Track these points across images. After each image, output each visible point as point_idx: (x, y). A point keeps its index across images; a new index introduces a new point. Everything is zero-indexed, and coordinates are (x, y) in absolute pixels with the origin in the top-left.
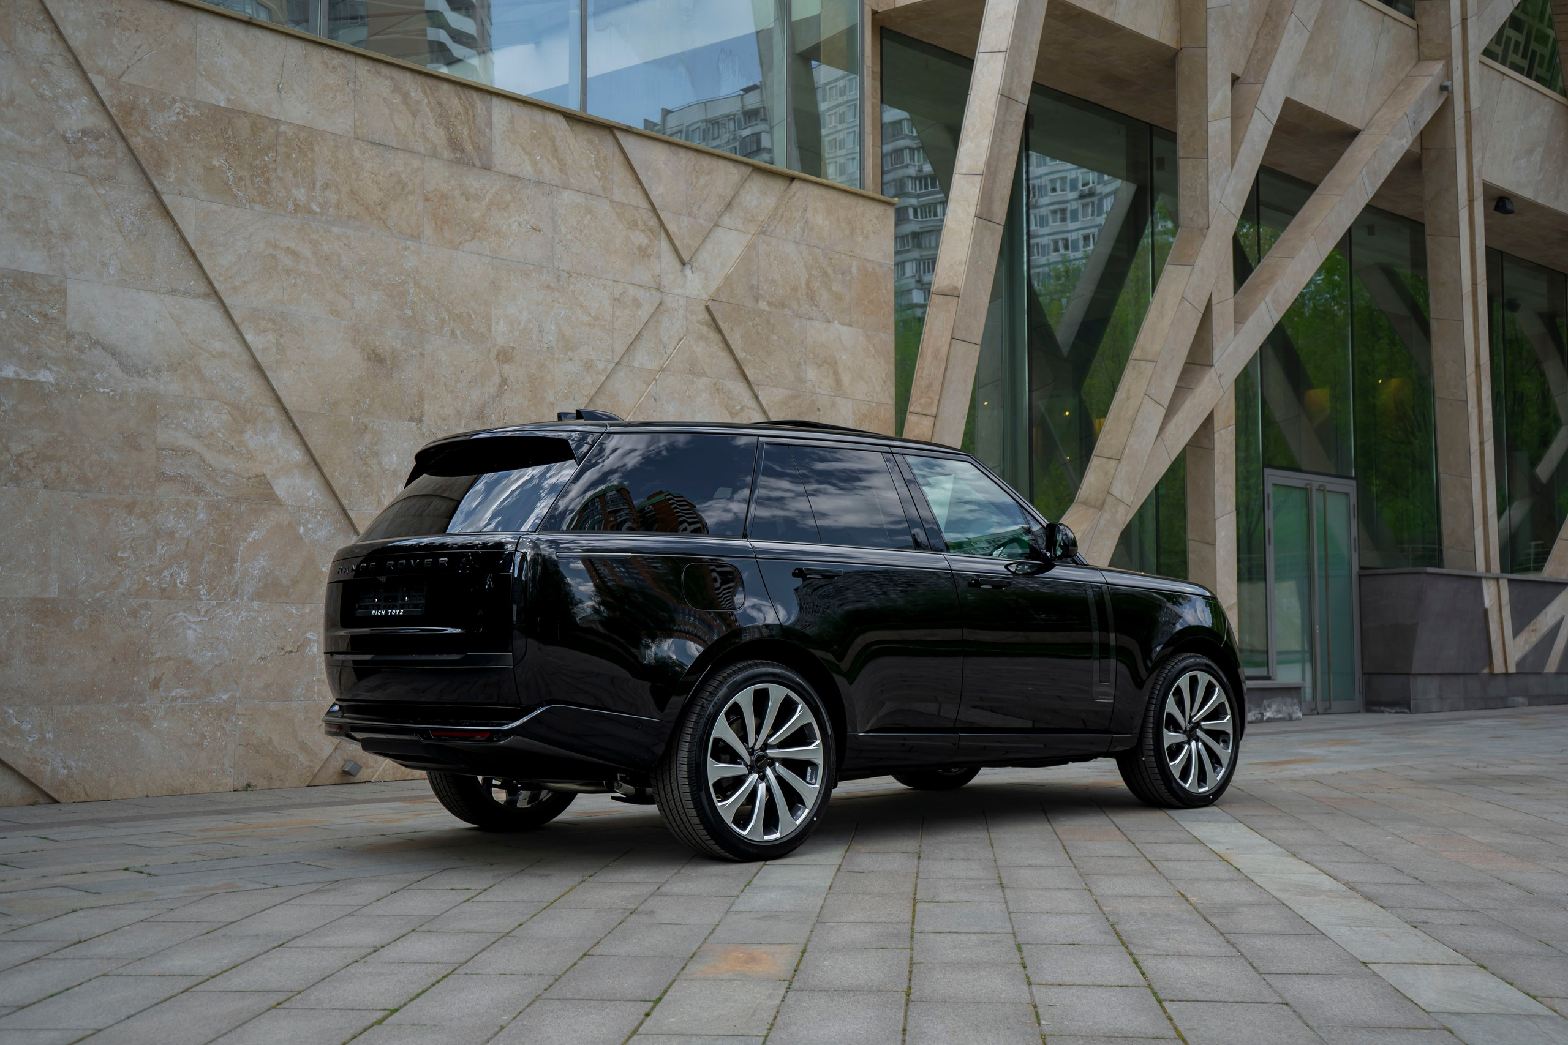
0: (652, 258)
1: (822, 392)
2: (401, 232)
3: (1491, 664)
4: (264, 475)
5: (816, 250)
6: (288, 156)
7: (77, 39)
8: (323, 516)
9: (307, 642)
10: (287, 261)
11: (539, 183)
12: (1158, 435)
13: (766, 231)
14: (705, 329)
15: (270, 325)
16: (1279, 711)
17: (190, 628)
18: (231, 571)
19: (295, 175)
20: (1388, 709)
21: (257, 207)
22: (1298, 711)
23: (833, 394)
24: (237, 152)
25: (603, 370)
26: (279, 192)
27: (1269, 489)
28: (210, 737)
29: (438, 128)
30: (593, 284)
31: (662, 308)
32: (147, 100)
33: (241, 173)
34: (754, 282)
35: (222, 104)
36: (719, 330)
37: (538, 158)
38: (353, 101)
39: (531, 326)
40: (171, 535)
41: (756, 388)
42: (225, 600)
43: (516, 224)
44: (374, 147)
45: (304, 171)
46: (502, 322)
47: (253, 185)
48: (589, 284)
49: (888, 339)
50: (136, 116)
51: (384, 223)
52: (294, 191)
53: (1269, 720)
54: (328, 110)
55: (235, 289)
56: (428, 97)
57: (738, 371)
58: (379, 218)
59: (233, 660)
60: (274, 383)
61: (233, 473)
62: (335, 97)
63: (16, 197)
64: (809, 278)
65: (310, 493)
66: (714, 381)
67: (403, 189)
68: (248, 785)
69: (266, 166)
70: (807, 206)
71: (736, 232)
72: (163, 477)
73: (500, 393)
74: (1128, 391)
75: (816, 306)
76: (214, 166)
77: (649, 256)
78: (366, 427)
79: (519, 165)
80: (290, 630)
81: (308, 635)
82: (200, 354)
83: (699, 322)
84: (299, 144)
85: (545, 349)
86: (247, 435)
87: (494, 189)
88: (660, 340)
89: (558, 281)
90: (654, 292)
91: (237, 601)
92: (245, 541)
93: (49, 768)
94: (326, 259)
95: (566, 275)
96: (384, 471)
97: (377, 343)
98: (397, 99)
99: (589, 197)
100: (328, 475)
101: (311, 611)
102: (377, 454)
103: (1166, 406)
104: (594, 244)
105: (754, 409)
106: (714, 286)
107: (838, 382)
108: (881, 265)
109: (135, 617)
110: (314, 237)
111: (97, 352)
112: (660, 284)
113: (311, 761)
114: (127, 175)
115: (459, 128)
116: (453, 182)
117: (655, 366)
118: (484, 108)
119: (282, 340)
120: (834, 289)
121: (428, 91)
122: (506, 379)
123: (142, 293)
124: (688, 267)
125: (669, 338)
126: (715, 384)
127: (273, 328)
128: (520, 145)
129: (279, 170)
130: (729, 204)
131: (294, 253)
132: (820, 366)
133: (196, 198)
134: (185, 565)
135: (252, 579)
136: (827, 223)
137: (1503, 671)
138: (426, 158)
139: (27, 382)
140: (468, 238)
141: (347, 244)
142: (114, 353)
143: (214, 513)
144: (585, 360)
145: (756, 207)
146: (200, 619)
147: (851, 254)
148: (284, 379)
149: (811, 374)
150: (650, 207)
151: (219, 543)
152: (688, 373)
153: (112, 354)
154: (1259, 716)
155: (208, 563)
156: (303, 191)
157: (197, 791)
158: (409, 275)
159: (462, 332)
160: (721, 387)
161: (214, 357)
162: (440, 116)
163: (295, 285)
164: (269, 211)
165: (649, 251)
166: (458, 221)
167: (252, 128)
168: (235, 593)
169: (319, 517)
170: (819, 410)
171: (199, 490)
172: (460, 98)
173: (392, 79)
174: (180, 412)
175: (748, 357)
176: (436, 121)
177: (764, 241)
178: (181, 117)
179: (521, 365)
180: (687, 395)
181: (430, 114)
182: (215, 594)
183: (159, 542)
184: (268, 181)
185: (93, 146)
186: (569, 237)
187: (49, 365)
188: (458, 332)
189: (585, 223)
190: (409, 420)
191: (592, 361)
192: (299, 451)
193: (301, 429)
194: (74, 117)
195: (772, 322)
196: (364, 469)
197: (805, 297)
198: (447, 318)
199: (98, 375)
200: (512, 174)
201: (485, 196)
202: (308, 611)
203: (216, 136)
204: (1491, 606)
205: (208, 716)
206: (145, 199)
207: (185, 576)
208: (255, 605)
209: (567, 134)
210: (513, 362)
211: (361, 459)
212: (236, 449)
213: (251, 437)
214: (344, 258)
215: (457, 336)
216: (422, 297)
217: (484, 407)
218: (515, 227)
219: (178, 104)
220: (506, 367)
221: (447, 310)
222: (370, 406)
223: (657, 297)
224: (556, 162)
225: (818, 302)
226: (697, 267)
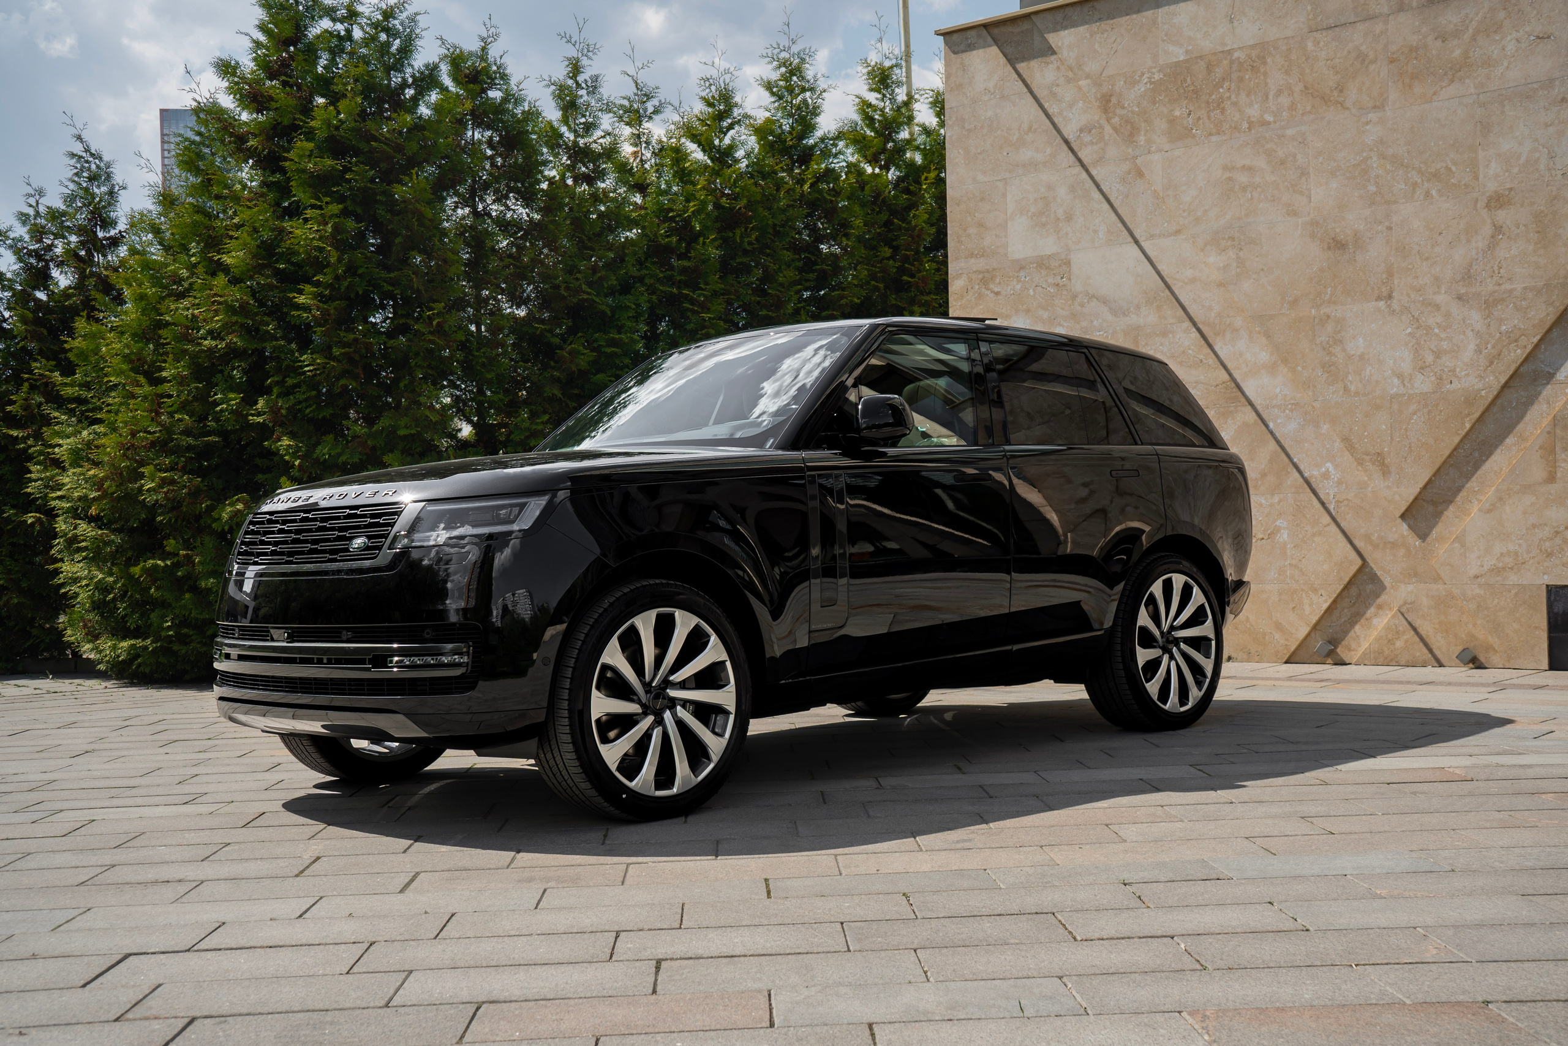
2: (1361, 108)
6: (1241, 79)
7: (1070, 56)
8: (1291, 410)
9: (1278, 530)
10: (1243, 178)
19: (1248, 95)
21: (1214, 139)
24: (1195, 96)
26: (1234, 116)
32: (1122, 83)
33: (1200, 113)
39: (1537, 155)
43: (1514, 41)
44: (1330, 32)
45: (1257, 87)
46: (1493, 165)
47: (1210, 120)
50: (1114, 100)
51: (1342, 105)
52: (1247, 110)
54: (1280, 17)
58: (1336, 103)
63: (1036, 200)
65: (1278, 390)
67: (1363, 61)
69: (1221, 97)
73: (1493, 245)
76: (1176, 117)
78: (1328, 317)
81: (1278, 523)
84: (1251, 63)
85: (1559, 177)
94: (1282, 164)
96: (1350, 357)
97: (1338, 230)
101: (1279, 502)
102: (1341, 341)
110: (1269, 146)
111: (1094, 303)
113: (1287, 640)
116: (1424, 29)
119: (1241, 254)
122: (1502, 227)
127: (1231, 245)
129: (1233, 96)
131: (1249, 169)
133: (1161, 151)
138: (1391, 16)
140: (1444, 84)
141: (1302, 141)
142: (1104, 301)
148: (1244, 289)
153: (1104, 303)
156: (1256, 106)
158: (1371, 150)
159: (1439, 190)
163: (1252, 199)
164: (1224, 138)
166: (1432, 69)
167: (1208, 67)
169: (1287, 411)
174: (1156, 339)
178: (1148, 85)
179: (1522, 205)
184: (1223, 111)
185: (1089, 138)
187: (1061, 322)
188: (1434, 192)
190: (1376, 300)
192: (1268, 351)
196: (1327, 358)
198: (1419, 181)
199: (1095, 323)
201: (1467, 28)
202: (1276, 501)
203: (1177, 89)
206: (1126, 166)
210: (1510, 204)
211: (1324, 349)
212: (1204, 361)
213: (1221, 348)
214: (1299, 156)
215: (1432, 196)
216: (1388, 167)
217: (1471, 265)
218: (1511, 47)
219: (1146, 75)
220: (1502, 215)
221: (1420, 172)
222: (1332, 295)
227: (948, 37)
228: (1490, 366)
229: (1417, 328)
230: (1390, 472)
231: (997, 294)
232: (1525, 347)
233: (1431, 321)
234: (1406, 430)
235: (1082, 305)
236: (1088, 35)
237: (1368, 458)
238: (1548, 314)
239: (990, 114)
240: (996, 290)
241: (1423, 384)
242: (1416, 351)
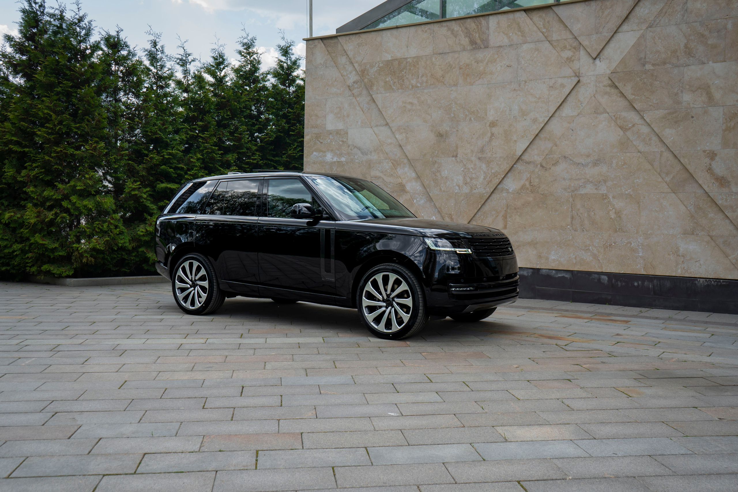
0: (575, 62)
1: (695, 106)
2: (450, 85)
4: (403, 183)
5: (694, 24)
6: (410, 69)
7: (351, 54)
8: (422, 196)
10: (409, 107)
11: (511, 45)
13: (653, 25)
14: (608, 89)
15: (404, 131)
19: (412, 76)
21: (400, 91)
23: (705, 106)
24: (394, 74)
25: (543, 121)
26: (407, 83)
29: (466, 38)
30: (538, 83)
31: (580, 85)
32: (369, 66)
33: (395, 80)
34: (642, 55)
35: (390, 59)
36: (616, 87)
37: (511, 34)
38: (433, 41)
39: (506, 109)
41: (642, 113)
43: (500, 66)
44: (440, 55)
45: (415, 73)
46: (492, 110)
47: (399, 83)
48: (536, 83)
50: (366, 72)
52: (412, 81)
54: (424, 47)
55: (392, 121)
56: (461, 28)
57: (629, 106)
58: (442, 82)
60: (405, 151)
61: (393, 183)
62: (426, 42)
63: (337, 108)
64: (688, 42)
65: (418, 188)
66: (614, 114)
67: (451, 67)
69: (403, 75)
71: (632, 32)
73: (491, 140)
75: (693, 57)
76: (387, 81)
77: (573, 61)
78: (436, 162)
79: (502, 41)
83: (604, 86)
84: (414, 64)
85: (512, 118)
86: (398, 170)
87: (489, 55)
88: (579, 100)
89: (520, 86)
90: (573, 78)
94: (423, 103)
95: (524, 82)
96: (442, 177)
97: (440, 130)
98: (449, 33)
99: (537, 43)
100: (422, 181)
102: (440, 171)
104: (539, 64)
105: (642, 125)
106: (614, 65)
107: (710, 97)
110: (418, 95)
111: (356, 149)
112: (578, 73)
114: (364, 92)
115: (475, 35)
116: (471, 58)
117: (575, 114)
118: (485, 22)
119: (407, 135)
120: (709, 42)
121: (462, 25)
122: (494, 134)
123: (367, 129)
124: (597, 61)
125: (584, 98)
128: (502, 32)
129: (407, 75)
130: (627, 17)
131: (411, 103)
132: (694, 91)
133: (381, 93)
138: (461, 52)
139: (339, 162)
140: (477, 79)
141: (430, 95)
142: (359, 149)
144: (533, 119)
145: (648, 14)
147: (727, 17)
148: (408, 149)
149: (687, 97)
150: (573, 37)
152: (594, 114)
156: (415, 80)
158: (453, 101)
159: (474, 118)
160: (618, 117)
161: (387, 145)
162: (466, 33)
163: (412, 115)
164: (404, 91)
165: (573, 58)
166: (473, 73)
167: (399, 64)
170: (693, 117)
172: (475, 23)
173: (447, 26)
174: (377, 165)
175: (636, 97)
176: (465, 36)
177: (650, 31)
178: (378, 68)
179: (501, 127)
180: (593, 124)
181: (462, 34)
184: (403, 81)
185: (356, 86)
186: (526, 65)
187: (344, 156)
188: (472, 119)
189: (535, 56)
190: (452, 157)
191: (537, 118)
192: (414, 173)
193: (414, 166)
194: (351, 79)
195: (655, 74)
196: (435, 177)
197: (683, 54)
198: (468, 114)
199: (356, 157)
200: (498, 46)
201: (485, 59)
203: (388, 70)
206: (369, 98)
209: (526, 18)
210: (497, 126)
211: (434, 174)
212: (394, 175)
214: (428, 100)
216: (458, 108)
217: (483, 147)
218: (499, 68)
219: (377, 64)
220: (494, 129)
221: (468, 111)
222: (437, 154)
223: (576, 80)
224: (520, 33)
225: (695, 54)
226: (604, 58)
227: (308, 42)
228: (488, 185)
229: (465, 169)
231: (321, 143)
232: (500, 179)
233: (470, 166)
234: (460, 206)
235: (351, 150)
236: (357, 47)
237: (446, 215)
238: (507, 167)
239: (321, 73)
240: (321, 141)
241: (466, 190)
242: (464, 177)
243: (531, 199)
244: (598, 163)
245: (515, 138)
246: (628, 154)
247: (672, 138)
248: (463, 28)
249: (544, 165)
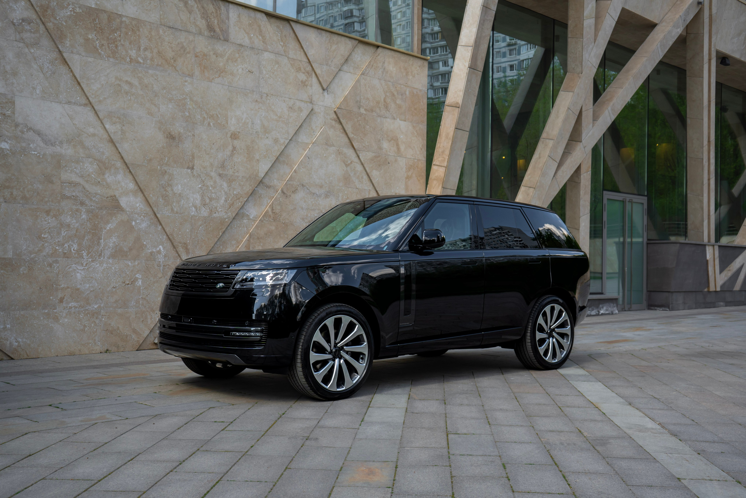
0: (308, 87)
1: (391, 154)
2: (183, 73)
3: (708, 286)
4: (115, 196)
5: (389, 83)
6: (127, 34)
8: (144, 216)
9: (136, 279)
10: (126, 87)
11: (252, 48)
12: (554, 176)
13: (364, 73)
14: (333, 123)
15: (117, 120)
16: (607, 310)
17: (78, 272)
18: (99, 244)
19: (130, 43)
20: (659, 308)
21: (111, 60)
22: (616, 310)
23: (396, 155)
24: (101, 31)
25: (283, 143)
26: (122, 52)
27: (605, 201)
28: (88, 327)
29: (202, 20)
30: (279, 100)
31: (313, 112)
32: (55, 4)
33: (103, 42)
34: (358, 99)
35: (93, 6)
36: (340, 123)
37: (252, 35)
38: (159, 5)
39: (248, 121)
40: (69, 226)
41: (358, 152)
42: (96, 258)
43: (241, 69)
44: (170, 29)
45: (135, 41)
46: (233, 119)
47: (109, 48)
48: (277, 100)
49: (423, 127)
50: (49, 12)
51: (175, 68)
52: (130, 52)
53: (602, 314)
54: (147, 10)
55: (100, 101)
56: (197, 4)
57: (349, 144)
58: (172, 66)
59: (100, 288)
60: (120, 150)
61: (100, 195)
62: (150, 3)
64: (385, 97)
65: (138, 205)
67: (184, 51)
68: (107, 350)
69: (115, 38)
70: (385, 61)
71: (350, 74)
72: (64, 197)
73: (232, 155)
74: (540, 154)
75: (388, 111)
76: (89, 38)
77: (307, 86)
78: (166, 172)
79: (243, 39)
80: (128, 273)
81: (137, 276)
82: (83, 134)
83: (331, 119)
84: (132, 27)
85: (255, 133)
86: (106, 176)
87: (230, 51)
88: (312, 128)
89: (262, 98)
90: (309, 104)
91: (102, 259)
92: (106, 229)
93: (8, 342)
94: (146, 87)
95: (266, 95)
96: (175, 194)
97: (171, 129)
98: (181, 5)
99: (277, 55)
100: (146, 196)
101: (138, 264)
102: (171, 185)
103: (558, 162)
104: (280, 80)
105: (357, 163)
106: (339, 101)
107: (398, 149)
108: (420, 91)
109: (51, 267)
110: (140, 75)
111: (31, 133)
112: (312, 100)
113: (138, 338)
114: (46, 42)
115: (213, 20)
116: (209, 48)
117: (309, 141)
118: (225, 9)
119: (124, 128)
120: (397, 102)
122: (235, 148)
123: (53, 103)
124: (325, 93)
125: (316, 127)
126: (338, 150)
127: (119, 122)
128: (243, 29)
129: (122, 41)
130: (347, 60)
131: (130, 83)
132: (390, 141)
133: (80, 54)
134: (75, 241)
135: (109, 248)
136: (395, 69)
137: (714, 290)
138: (196, 35)
140: (217, 76)
141: (156, 79)
142: (39, 133)
143: (90, 215)
144: (274, 138)
145: (360, 61)
146: (83, 268)
147: (406, 85)
148: (125, 147)
149: (386, 145)
150: (307, 61)
151: (93, 230)
152: (325, 145)
153: (38, 135)
154: (597, 312)
155: (87, 240)
156: (134, 51)
157: (82, 353)
158: (187, 95)
159: (213, 124)
160: (341, 152)
161: (90, 136)
162: (203, 13)
163: (130, 100)
164: (117, 62)
165: (307, 83)
166: (212, 67)
167: (108, 19)
168: (100, 255)
169: (142, 217)
170: (389, 163)
171: (82, 204)
172: (213, 5)
174: (73, 164)
175: (355, 137)
176: (201, 16)
177: (363, 78)
178: (72, 13)
179: (243, 141)
180: (324, 155)
181: (198, 12)
182: (91, 256)
183: (62, 230)
184: (116, 47)
185: (28, 27)
186: (267, 76)
187: (6, 140)
188: (211, 124)
189: (275, 69)
190: (187, 168)
191: (278, 138)
192: (132, 184)
193: (133, 173)
194: (18, 12)
195: (367, 119)
196: (164, 193)
197: (383, 107)
198: (206, 117)
199: (31, 145)
200: (239, 43)
201: (225, 55)
202: (137, 264)
203: (90, 23)
204: (710, 259)
205: (88, 316)
206: (55, 55)
207: (75, 247)
208: (111, 261)
209: (266, 23)
210: (239, 139)
211: (163, 188)
212: (101, 183)
213: (108, 177)
214: (155, 86)
215: (211, 126)
216: (194, 106)
217: (224, 162)
218: (240, 70)
219: (70, 6)
220: (236, 142)
221: (206, 113)
222: (168, 161)
223: (310, 106)
224: (261, 38)
225: (389, 109)
226: (330, 92)
228: (230, 208)
229: (203, 186)
230: (189, 253)
232: (242, 202)
233: (209, 184)
234: (197, 233)
235: (23, 132)
237: (180, 245)
238: (250, 190)
241: (204, 212)
242: (202, 196)
243: (273, 228)
244: (329, 195)
245: (257, 157)
246: (350, 189)
247: (377, 179)
248: (199, 5)
249: (285, 192)
